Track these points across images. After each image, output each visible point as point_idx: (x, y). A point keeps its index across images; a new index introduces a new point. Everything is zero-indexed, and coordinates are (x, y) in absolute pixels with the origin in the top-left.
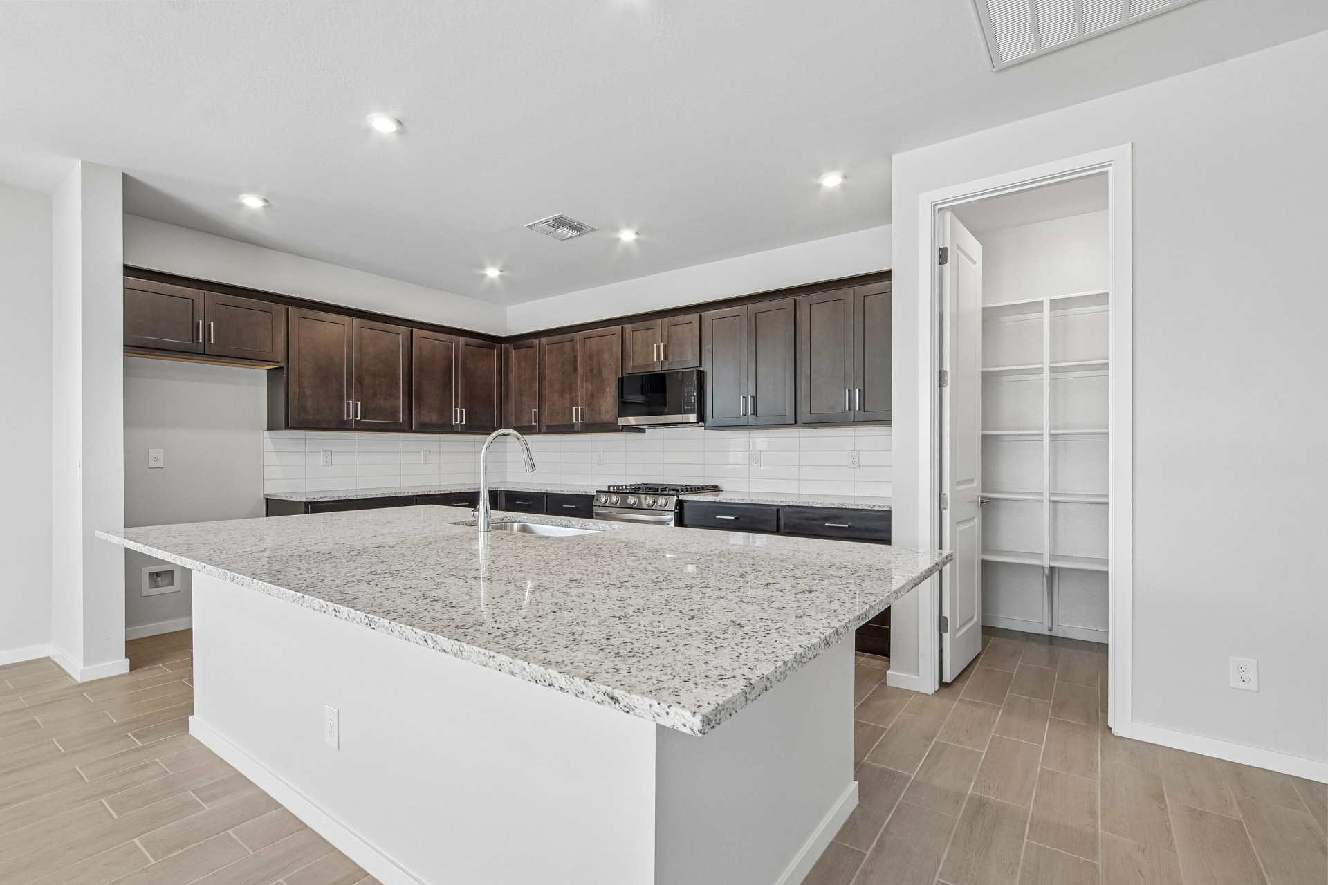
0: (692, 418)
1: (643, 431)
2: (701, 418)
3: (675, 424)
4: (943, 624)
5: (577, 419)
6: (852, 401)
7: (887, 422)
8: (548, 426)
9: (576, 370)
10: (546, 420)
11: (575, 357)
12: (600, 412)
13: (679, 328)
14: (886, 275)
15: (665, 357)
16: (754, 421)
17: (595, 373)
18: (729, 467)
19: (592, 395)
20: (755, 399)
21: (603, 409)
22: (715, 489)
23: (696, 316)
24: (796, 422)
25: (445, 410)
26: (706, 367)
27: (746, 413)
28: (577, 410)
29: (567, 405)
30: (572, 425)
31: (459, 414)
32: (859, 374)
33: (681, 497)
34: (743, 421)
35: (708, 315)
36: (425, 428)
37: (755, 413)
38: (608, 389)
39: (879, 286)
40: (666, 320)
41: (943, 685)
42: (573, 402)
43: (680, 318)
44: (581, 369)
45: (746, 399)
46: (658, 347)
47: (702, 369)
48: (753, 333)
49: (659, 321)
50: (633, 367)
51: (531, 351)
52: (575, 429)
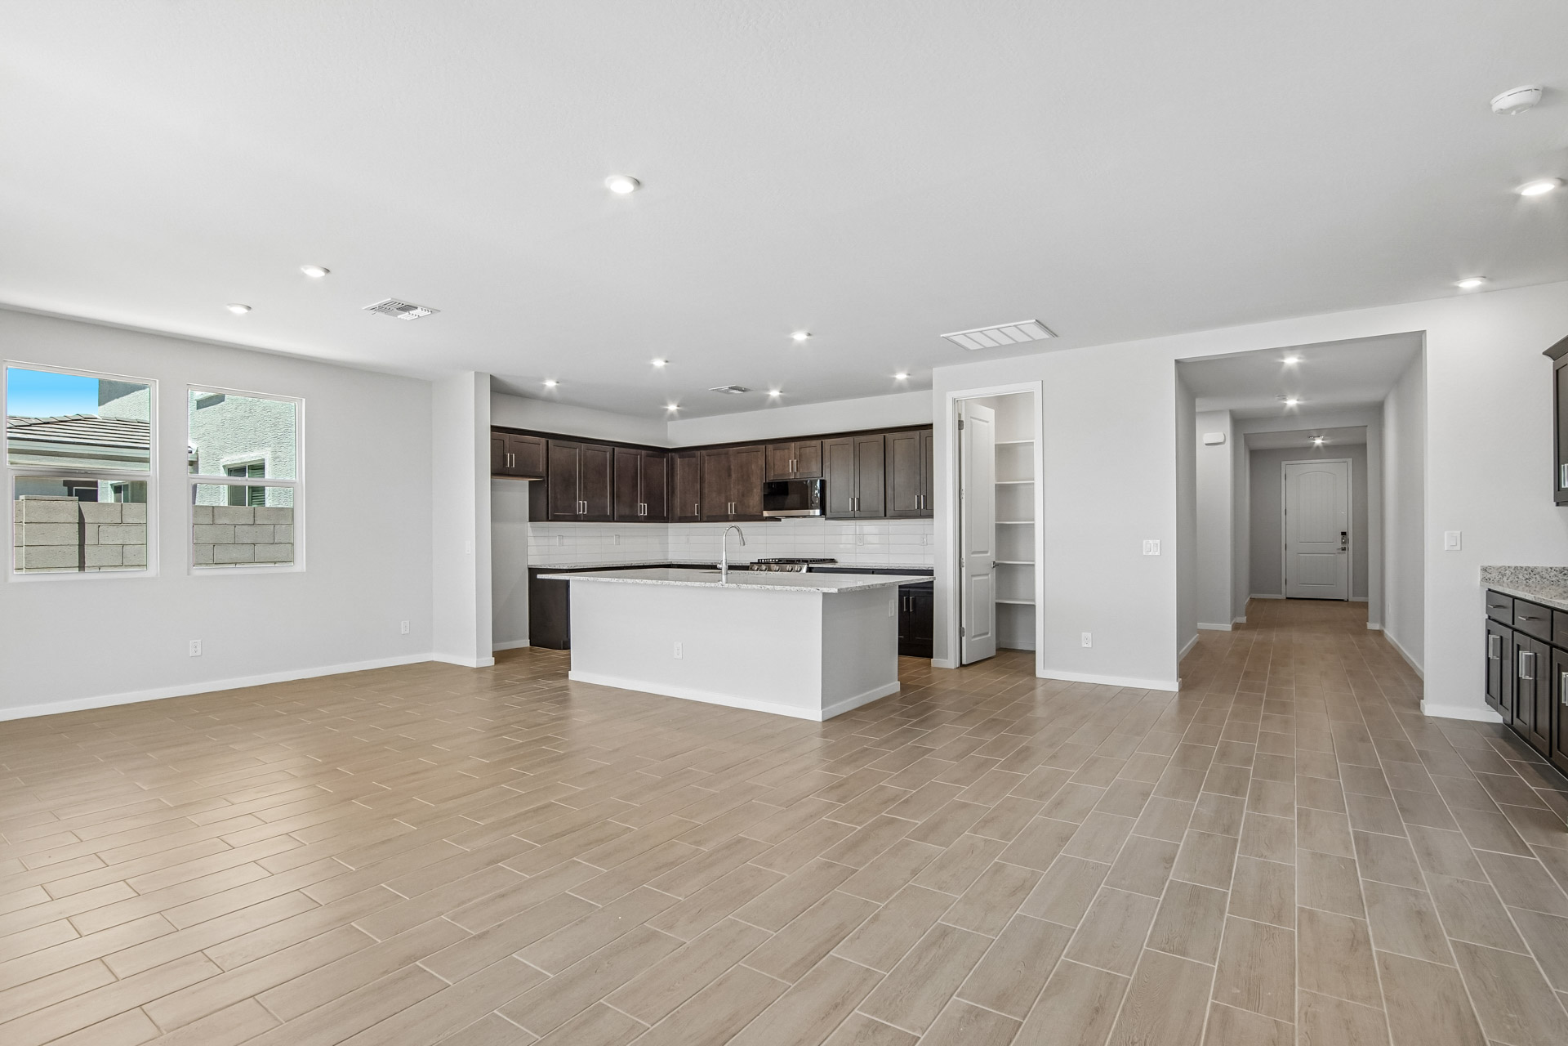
0: (818, 512)
1: (780, 520)
2: (823, 512)
3: (805, 517)
4: (961, 632)
5: (731, 512)
6: (919, 503)
7: (931, 516)
8: (708, 517)
9: (730, 476)
10: (706, 512)
11: (730, 466)
12: (749, 507)
13: (808, 449)
14: (930, 426)
15: (797, 470)
16: (860, 513)
17: (745, 478)
18: (841, 546)
19: (743, 495)
20: (859, 500)
21: (751, 504)
22: (832, 561)
23: (820, 441)
24: (885, 516)
25: (633, 504)
26: (827, 477)
27: (853, 510)
28: (731, 505)
29: (723, 500)
30: (728, 516)
31: (643, 508)
32: (923, 486)
33: (811, 565)
34: (851, 514)
35: (827, 442)
36: (624, 519)
37: (859, 509)
38: (755, 490)
39: (924, 432)
40: (798, 443)
41: (962, 665)
42: (728, 500)
43: (808, 443)
44: (734, 476)
45: (853, 500)
46: (792, 462)
47: (823, 478)
48: (857, 454)
49: (793, 444)
50: (774, 475)
51: (694, 460)
52: (730, 519)
